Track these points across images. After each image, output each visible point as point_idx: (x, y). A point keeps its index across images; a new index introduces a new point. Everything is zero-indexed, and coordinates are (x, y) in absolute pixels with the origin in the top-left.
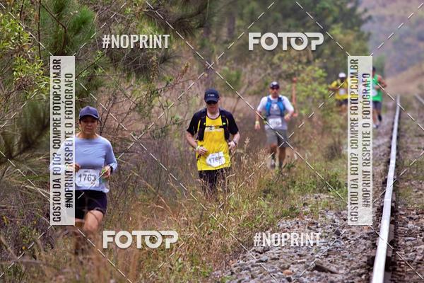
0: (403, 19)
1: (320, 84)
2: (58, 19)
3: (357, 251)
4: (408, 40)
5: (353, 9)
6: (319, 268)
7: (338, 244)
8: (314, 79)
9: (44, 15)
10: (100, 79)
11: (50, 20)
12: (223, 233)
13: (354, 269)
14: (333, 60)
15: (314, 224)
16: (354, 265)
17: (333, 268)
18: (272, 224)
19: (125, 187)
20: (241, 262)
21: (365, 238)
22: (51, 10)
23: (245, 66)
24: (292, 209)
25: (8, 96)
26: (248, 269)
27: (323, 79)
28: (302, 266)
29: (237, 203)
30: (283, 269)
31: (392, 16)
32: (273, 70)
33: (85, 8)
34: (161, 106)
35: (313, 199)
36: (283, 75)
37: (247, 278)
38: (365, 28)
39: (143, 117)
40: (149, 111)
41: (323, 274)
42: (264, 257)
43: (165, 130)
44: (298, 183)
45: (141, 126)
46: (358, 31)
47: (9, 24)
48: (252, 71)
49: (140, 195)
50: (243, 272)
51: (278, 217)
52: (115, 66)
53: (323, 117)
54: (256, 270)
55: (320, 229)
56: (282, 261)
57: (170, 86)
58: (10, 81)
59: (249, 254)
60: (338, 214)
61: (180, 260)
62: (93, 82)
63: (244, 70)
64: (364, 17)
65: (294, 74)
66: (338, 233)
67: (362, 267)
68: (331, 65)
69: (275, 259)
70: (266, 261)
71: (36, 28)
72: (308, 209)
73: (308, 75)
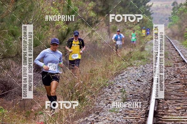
0: (162, 14)
1: (139, 31)
2: (68, 10)
3: (149, 76)
4: (163, 20)
5: (149, 11)
6: (138, 80)
7: (143, 74)
8: (137, 29)
9: (64, 8)
10: (79, 27)
11: (66, 10)
12: (112, 70)
13: (148, 81)
14: (142, 24)
15: (137, 68)
16: (148, 80)
17: (142, 81)
18: (125, 68)
19: (85, 57)
20: (117, 78)
21: (151, 73)
22: (66, 7)
23: (118, 25)
24: (131, 64)
25: (53, 30)
26: (119, 80)
27: (140, 30)
28: (134, 80)
29: (116, 62)
30: (129, 80)
31: (159, 13)
32: (126, 26)
33: (76, 7)
34: (95, 35)
35: (137, 62)
36: (129, 28)
37: (118, 83)
38: (152, 16)
39: (90, 37)
40: (92, 36)
41: (140, 82)
42: (123, 77)
43: (96, 41)
44: (132, 57)
45: (89, 40)
46: (150, 17)
47: (54, 11)
48: (120, 27)
49: (89, 59)
50: (117, 81)
51: (127, 66)
52: (83, 23)
53: (140, 40)
54: (121, 81)
55: (139, 70)
56: (128, 78)
57: (98, 30)
58: (54, 26)
59: (119, 76)
60: (144, 66)
61: (100, 77)
62: (77, 27)
63: (118, 26)
64: (151, 13)
65: (132, 28)
66: (144, 71)
67: (150, 81)
68: (142, 26)
69: (126, 78)
70: (124, 78)
71: (62, 12)
72: (135, 65)
73: (136, 28)
